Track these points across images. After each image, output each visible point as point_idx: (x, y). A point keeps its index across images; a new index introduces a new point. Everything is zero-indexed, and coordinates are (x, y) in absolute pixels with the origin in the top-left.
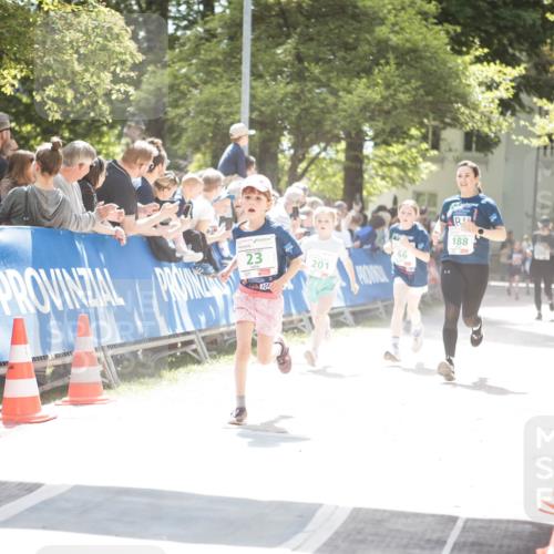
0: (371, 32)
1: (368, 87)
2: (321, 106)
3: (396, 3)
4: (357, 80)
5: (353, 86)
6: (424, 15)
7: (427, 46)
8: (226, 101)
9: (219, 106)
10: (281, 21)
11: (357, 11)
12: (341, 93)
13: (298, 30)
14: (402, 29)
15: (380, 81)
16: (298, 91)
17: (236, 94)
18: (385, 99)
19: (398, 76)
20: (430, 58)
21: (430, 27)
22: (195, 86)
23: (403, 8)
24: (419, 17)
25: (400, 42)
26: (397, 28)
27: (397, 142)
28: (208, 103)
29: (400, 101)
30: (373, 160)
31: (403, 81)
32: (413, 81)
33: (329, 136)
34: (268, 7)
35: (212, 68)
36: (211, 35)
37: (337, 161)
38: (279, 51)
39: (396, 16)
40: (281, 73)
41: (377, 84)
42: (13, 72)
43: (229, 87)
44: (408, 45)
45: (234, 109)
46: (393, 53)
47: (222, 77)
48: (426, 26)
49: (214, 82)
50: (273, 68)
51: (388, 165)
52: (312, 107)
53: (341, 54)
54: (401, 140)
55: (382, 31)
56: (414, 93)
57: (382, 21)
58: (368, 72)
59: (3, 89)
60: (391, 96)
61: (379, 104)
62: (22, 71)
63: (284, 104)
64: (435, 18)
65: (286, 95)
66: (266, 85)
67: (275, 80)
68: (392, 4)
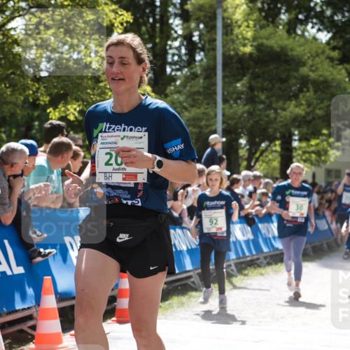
0: (297, 70)
1: (296, 106)
2: (266, 119)
3: (312, 52)
4: (288, 102)
5: (286, 106)
6: (331, 59)
7: (333, 79)
8: (205, 118)
9: (202, 121)
10: (239, 66)
11: (288, 58)
12: (279, 111)
13: (250, 71)
14: (317, 69)
15: (304, 102)
16: (251, 110)
17: (212, 113)
18: (308, 114)
19: (316, 98)
20: (336, 87)
21: (335, 66)
22: (186, 109)
23: (317, 55)
24: (328, 61)
25: (316, 77)
26: (314, 68)
27: (315, 138)
28: (194, 119)
29: (317, 115)
30: (299, 149)
31: (319, 102)
32: (325, 101)
33: (272, 138)
34: (231, 57)
35: (196, 97)
36: (194, 76)
37: (276, 151)
38: (238, 85)
39: (313, 60)
40: (240, 98)
41: (302, 104)
42: (75, 106)
43: (207, 109)
44: (321, 79)
45: (211, 122)
46: (312, 84)
47: (202, 102)
48: (332, 66)
49: (198, 105)
50: (235, 96)
51: (309, 153)
52: (261, 120)
53: (277, 85)
54: (316, 137)
55: (304, 70)
56: (326, 109)
57: (304, 64)
58: (296, 96)
59: (68, 117)
60: (311, 111)
61: (304, 117)
62: (79, 106)
63: (243, 119)
64: (338, 60)
65: (243, 113)
66: (231, 107)
67: (236, 103)
68: (310, 53)
